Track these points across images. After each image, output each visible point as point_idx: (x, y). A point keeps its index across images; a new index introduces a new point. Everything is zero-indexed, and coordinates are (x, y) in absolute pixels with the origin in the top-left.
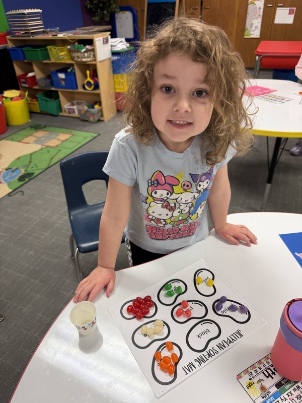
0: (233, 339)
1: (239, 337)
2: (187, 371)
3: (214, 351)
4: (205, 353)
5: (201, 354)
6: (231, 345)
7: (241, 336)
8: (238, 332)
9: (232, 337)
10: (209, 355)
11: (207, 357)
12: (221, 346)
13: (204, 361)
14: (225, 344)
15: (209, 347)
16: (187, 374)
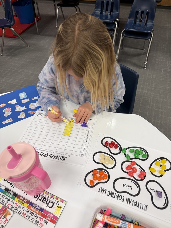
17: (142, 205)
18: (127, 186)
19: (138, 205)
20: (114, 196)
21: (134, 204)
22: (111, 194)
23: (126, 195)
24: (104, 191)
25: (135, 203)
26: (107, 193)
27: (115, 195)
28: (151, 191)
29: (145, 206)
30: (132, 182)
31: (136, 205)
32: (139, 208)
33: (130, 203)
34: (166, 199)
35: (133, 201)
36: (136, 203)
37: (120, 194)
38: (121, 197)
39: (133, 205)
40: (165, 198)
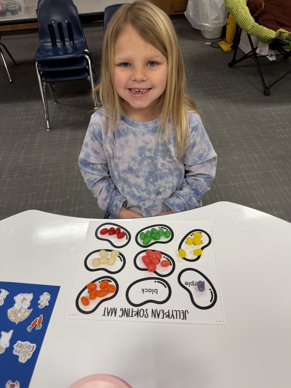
17: (178, 312)
18: (149, 290)
19: (173, 315)
20: (130, 315)
21: (165, 316)
22: (125, 313)
23: (150, 307)
24: (113, 311)
25: (167, 314)
26: (119, 313)
27: (132, 312)
28: (187, 286)
29: (183, 313)
30: (155, 282)
31: (168, 316)
32: (174, 318)
33: (158, 317)
34: (212, 290)
35: (163, 312)
36: (169, 312)
37: (140, 308)
38: (142, 311)
39: (163, 318)
40: (210, 289)
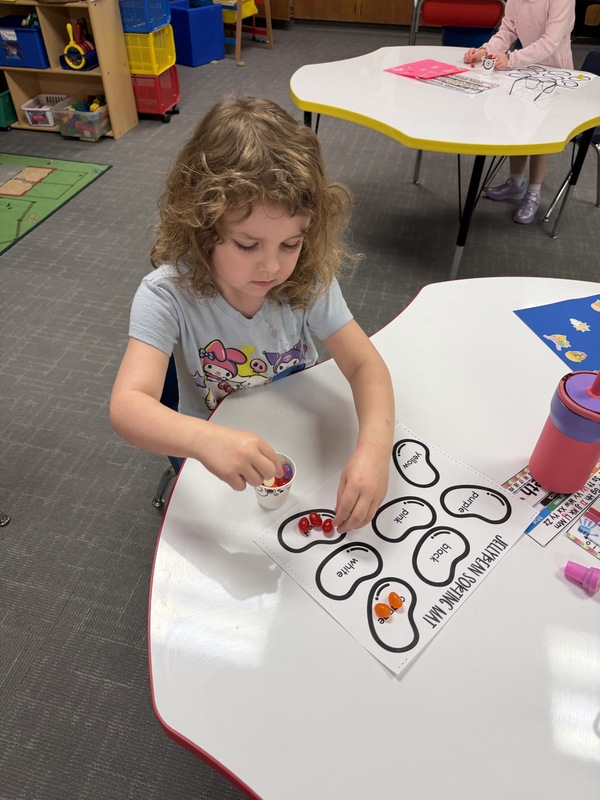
0: (492, 554)
1: (502, 547)
2: (434, 622)
3: (468, 579)
4: (453, 585)
5: (447, 588)
6: (492, 564)
7: (505, 545)
8: (498, 539)
9: (489, 549)
10: (462, 587)
11: (458, 590)
12: (477, 569)
13: (456, 600)
14: (481, 563)
15: (458, 574)
16: (435, 626)
